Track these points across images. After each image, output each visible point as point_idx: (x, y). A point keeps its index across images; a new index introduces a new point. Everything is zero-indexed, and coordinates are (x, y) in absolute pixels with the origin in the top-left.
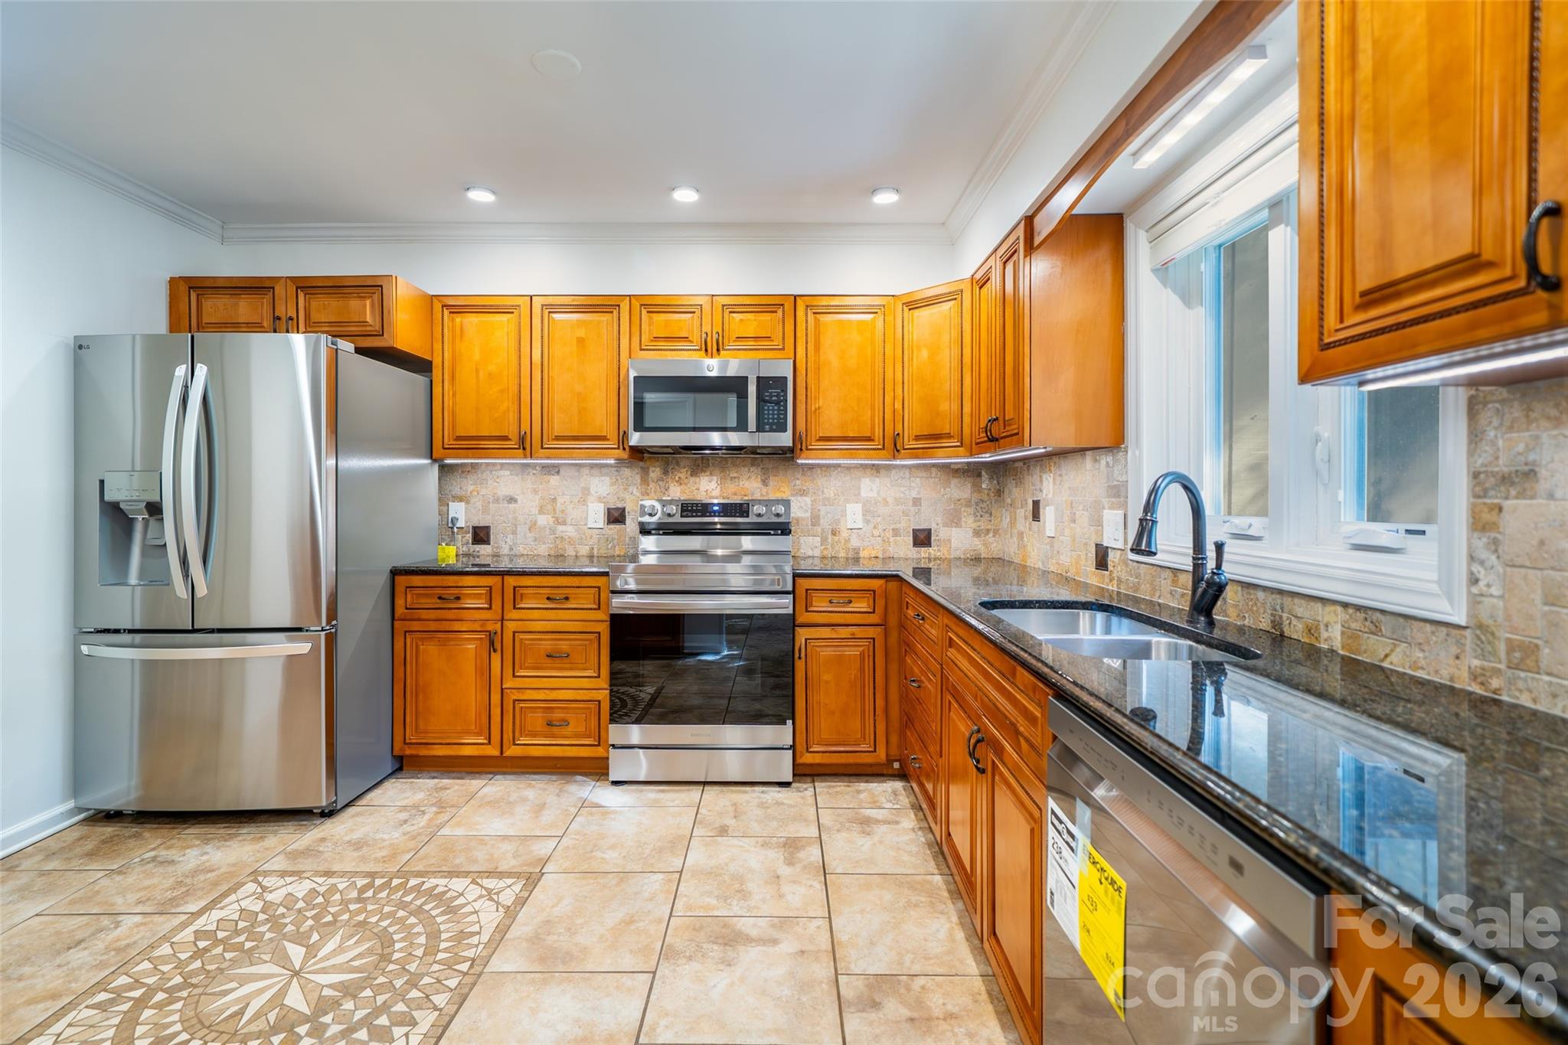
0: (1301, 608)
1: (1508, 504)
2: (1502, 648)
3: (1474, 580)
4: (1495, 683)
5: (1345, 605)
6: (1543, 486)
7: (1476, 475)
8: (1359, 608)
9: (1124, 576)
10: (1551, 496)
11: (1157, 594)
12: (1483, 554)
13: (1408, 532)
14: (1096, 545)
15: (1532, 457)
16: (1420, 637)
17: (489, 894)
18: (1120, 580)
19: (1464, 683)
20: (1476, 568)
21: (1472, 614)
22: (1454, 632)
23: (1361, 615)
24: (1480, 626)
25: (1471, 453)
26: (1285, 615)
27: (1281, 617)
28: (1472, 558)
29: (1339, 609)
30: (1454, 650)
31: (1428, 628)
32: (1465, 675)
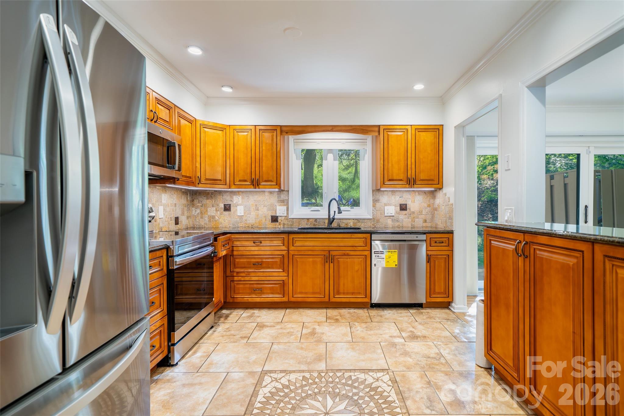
0: (344, 221)
1: (377, 203)
2: (376, 220)
3: (373, 213)
4: (375, 225)
5: (354, 219)
6: (380, 201)
7: (373, 200)
8: (356, 219)
9: (286, 223)
10: (381, 203)
11: (301, 225)
12: (374, 210)
13: (351, 208)
14: (271, 216)
15: (379, 198)
16: (366, 221)
17: (276, 380)
18: (284, 224)
19: (372, 226)
20: (373, 211)
21: (373, 217)
22: (371, 220)
23: (356, 220)
24: (373, 218)
25: (373, 197)
26: (341, 223)
27: (340, 223)
28: (373, 210)
29: (352, 220)
30: (370, 222)
31: (367, 220)
32: (372, 225)
